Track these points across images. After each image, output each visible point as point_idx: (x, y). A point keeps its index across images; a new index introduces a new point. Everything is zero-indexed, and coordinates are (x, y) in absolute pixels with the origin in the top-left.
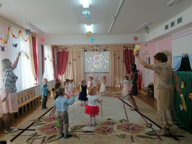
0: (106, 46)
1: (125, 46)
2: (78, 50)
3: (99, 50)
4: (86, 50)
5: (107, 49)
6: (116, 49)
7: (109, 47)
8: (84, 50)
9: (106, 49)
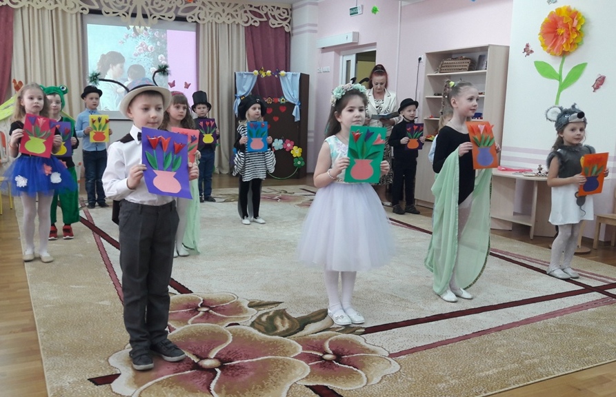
1: (258, 8)
3: (155, 14)
5: (190, 14)
6: (224, 18)
7: (198, 4)
8: (87, 7)
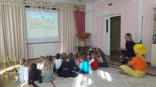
0: (56, 4)
1: (76, 6)
2: (16, 4)
3: (46, 7)
4: (28, 5)
5: (57, 7)
7: (59, 4)
8: (25, 5)
9: (55, 8)
